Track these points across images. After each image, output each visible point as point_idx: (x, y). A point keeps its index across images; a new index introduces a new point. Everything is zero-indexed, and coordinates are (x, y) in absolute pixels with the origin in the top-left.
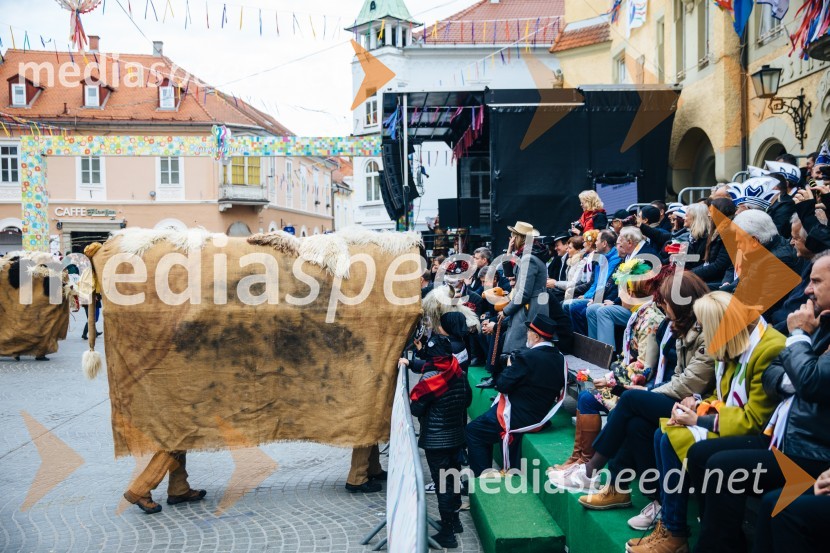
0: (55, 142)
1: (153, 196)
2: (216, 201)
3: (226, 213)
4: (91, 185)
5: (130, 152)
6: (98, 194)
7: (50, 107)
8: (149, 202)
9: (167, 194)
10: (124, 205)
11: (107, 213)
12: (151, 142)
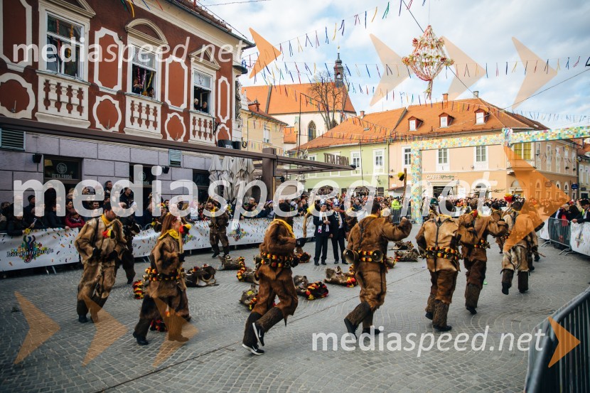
0: (425, 143)
1: (473, 168)
2: (505, 169)
3: (512, 174)
4: (443, 164)
5: (459, 146)
6: (446, 168)
7: (425, 129)
8: (470, 170)
9: (480, 166)
10: (458, 173)
11: (450, 177)
12: (470, 139)
